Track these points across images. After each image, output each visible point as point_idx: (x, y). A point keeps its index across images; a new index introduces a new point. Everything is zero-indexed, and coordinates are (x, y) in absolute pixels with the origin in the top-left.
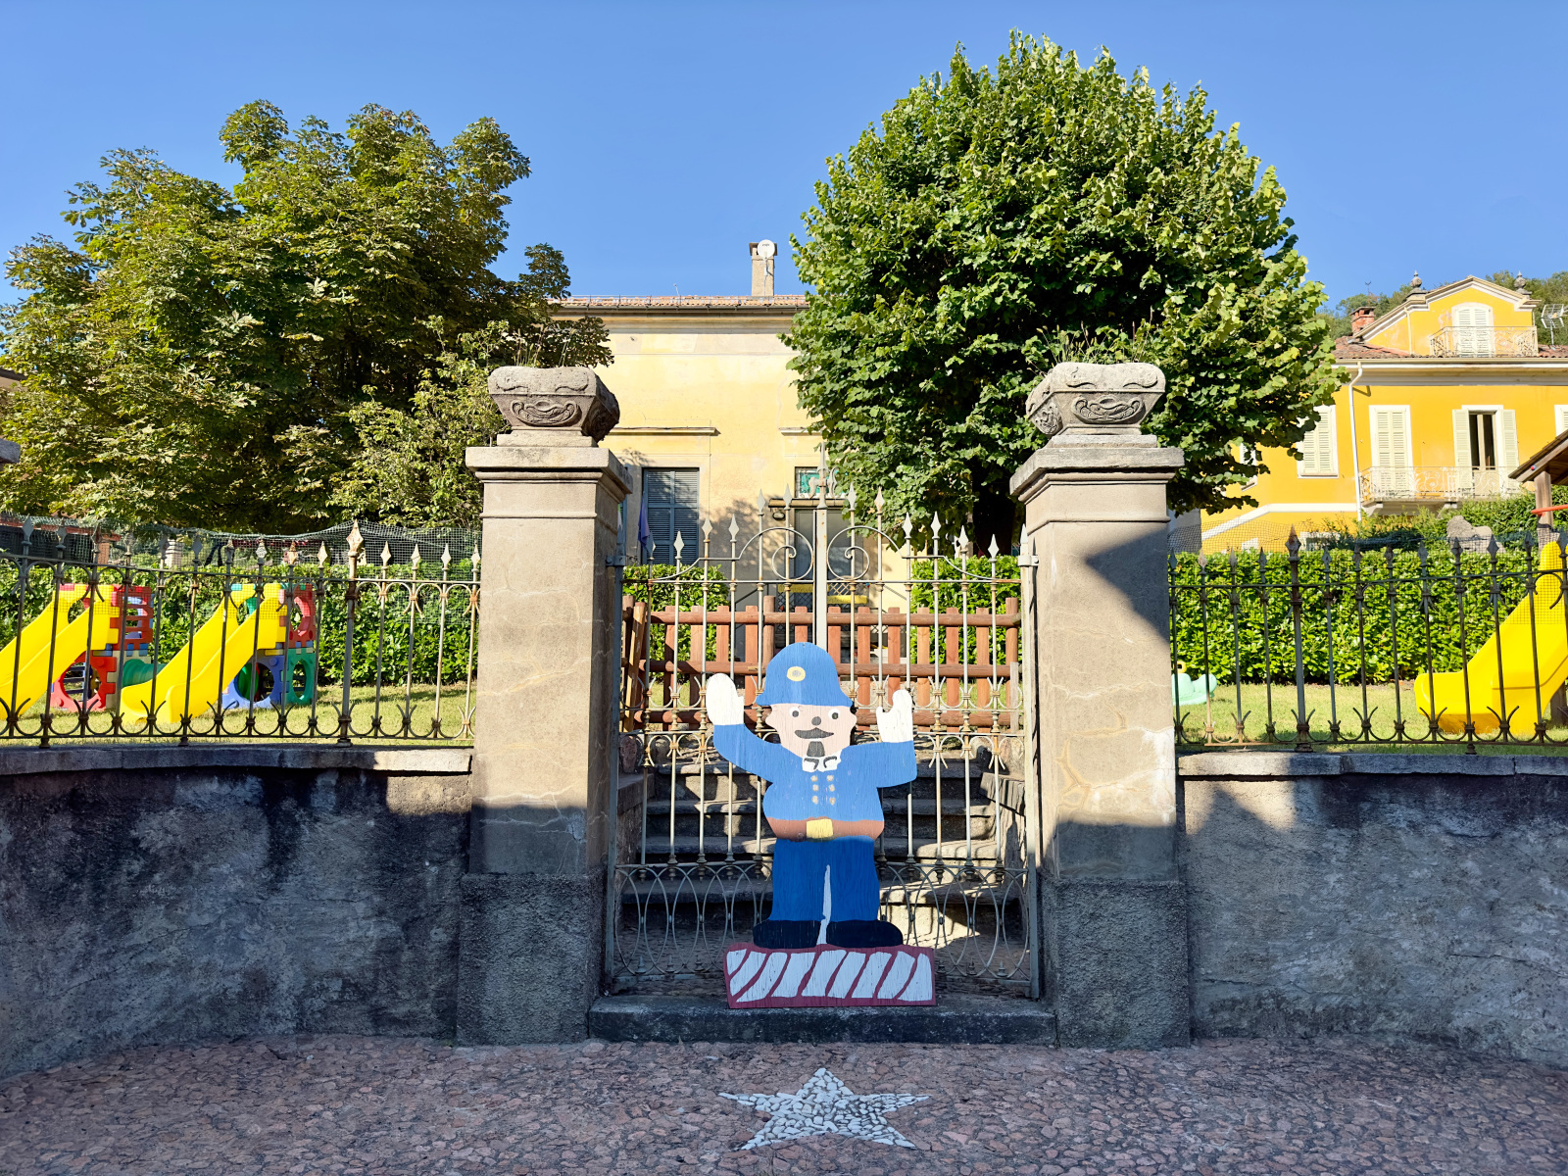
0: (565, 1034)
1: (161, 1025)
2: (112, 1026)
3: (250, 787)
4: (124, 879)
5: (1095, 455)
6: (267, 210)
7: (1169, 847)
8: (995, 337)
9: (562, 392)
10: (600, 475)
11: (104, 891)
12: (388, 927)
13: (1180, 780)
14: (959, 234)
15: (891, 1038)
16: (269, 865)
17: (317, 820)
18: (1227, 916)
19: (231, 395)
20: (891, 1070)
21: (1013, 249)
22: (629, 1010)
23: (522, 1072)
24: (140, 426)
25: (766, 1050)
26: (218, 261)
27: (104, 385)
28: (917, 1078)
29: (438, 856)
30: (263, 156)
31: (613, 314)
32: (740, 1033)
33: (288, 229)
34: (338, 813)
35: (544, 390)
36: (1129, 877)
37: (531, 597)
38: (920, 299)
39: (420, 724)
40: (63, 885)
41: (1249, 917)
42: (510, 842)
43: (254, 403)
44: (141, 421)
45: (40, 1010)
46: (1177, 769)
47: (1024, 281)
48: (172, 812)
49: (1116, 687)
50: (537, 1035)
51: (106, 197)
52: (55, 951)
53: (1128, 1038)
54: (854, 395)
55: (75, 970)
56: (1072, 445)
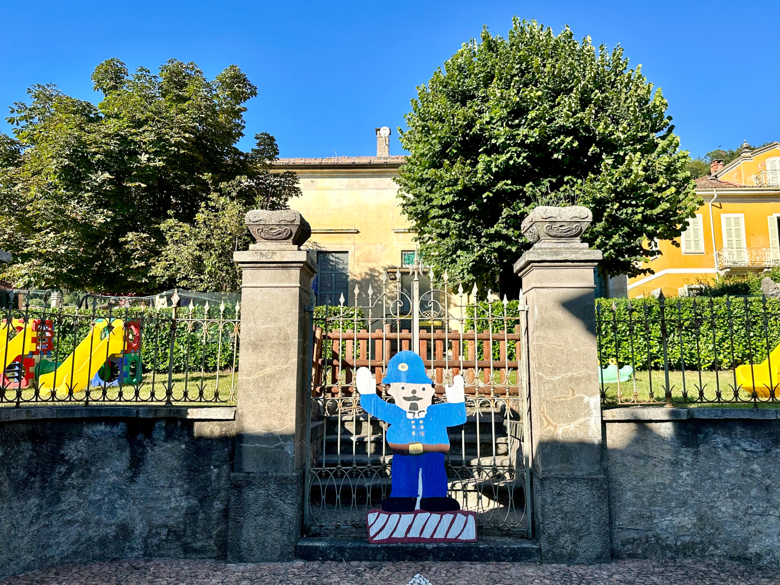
0: (284, 557)
1: (75, 552)
2: (50, 552)
3: (121, 427)
4: (57, 476)
5: (556, 254)
6: (117, 116)
7: (598, 458)
8: (509, 182)
9: (283, 223)
10: (302, 265)
11: (47, 481)
12: (191, 500)
13: (604, 423)
14: (489, 127)
15: (454, 559)
16: (130, 468)
17: (155, 445)
18: (629, 494)
19: (96, 216)
20: (454, 574)
21: (518, 135)
22: (317, 544)
23: (262, 576)
24: (47, 233)
25: (389, 565)
26: (90, 144)
27: (29, 212)
28: (467, 578)
29: (218, 463)
30: (115, 88)
31: (302, 168)
32: (375, 556)
33: (128, 127)
34: (166, 441)
35: (273, 222)
36: (578, 473)
37: (267, 328)
38: (468, 161)
39: (209, 394)
40: (27, 479)
41: (641, 495)
42: (256, 456)
43: (109, 220)
44: (48, 230)
45: (14, 544)
46: (602, 417)
47: (525, 152)
48: (81, 441)
49: (570, 374)
50: (269, 557)
51: (30, 110)
52: (22, 513)
53: (578, 558)
54: (434, 212)
55: (32, 523)
56: (545, 249)
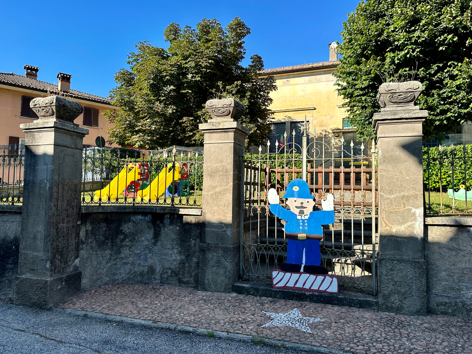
0: (226, 290)
1: (128, 278)
2: (117, 277)
3: (148, 218)
4: (119, 240)
5: (395, 114)
6: (177, 55)
7: (420, 248)
8: (407, 69)
9: (225, 106)
10: (234, 130)
11: (114, 243)
12: (182, 256)
13: (426, 226)
14: (393, 34)
15: (322, 302)
16: (154, 238)
17: (165, 227)
18: (444, 273)
19: (168, 109)
20: (318, 311)
21: (414, 37)
22: (244, 285)
23: (212, 299)
24: (146, 119)
25: (283, 302)
26: (163, 71)
27: (136, 109)
28: (324, 314)
29: (194, 238)
30: (175, 39)
31: (281, 73)
32: (276, 296)
33: (182, 60)
34: (170, 225)
35: (220, 106)
36: (405, 258)
37: (217, 166)
38: (378, 58)
39: (191, 202)
40: (104, 241)
41: (452, 274)
42: (212, 235)
43: (174, 111)
44: (147, 118)
45: (99, 272)
46: (424, 222)
47: (418, 48)
48: (130, 223)
49: (402, 194)
50: (219, 289)
51: (137, 56)
52: (103, 257)
53: (403, 311)
54: (356, 93)
55: (107, 262)
56: (388, 111)
